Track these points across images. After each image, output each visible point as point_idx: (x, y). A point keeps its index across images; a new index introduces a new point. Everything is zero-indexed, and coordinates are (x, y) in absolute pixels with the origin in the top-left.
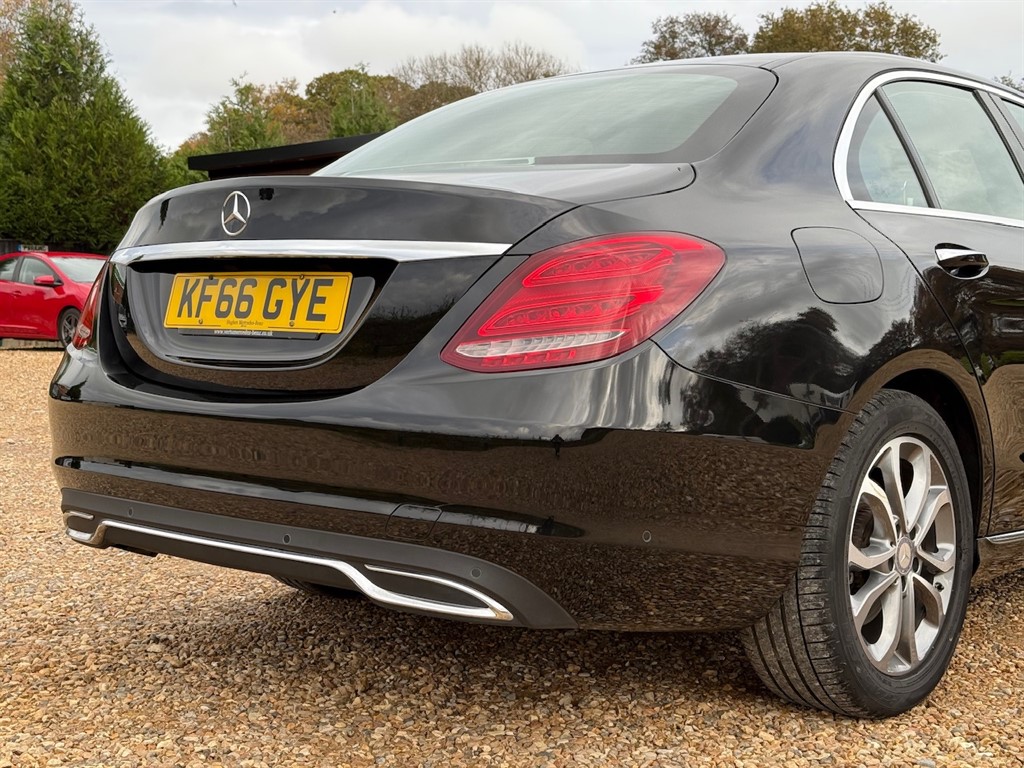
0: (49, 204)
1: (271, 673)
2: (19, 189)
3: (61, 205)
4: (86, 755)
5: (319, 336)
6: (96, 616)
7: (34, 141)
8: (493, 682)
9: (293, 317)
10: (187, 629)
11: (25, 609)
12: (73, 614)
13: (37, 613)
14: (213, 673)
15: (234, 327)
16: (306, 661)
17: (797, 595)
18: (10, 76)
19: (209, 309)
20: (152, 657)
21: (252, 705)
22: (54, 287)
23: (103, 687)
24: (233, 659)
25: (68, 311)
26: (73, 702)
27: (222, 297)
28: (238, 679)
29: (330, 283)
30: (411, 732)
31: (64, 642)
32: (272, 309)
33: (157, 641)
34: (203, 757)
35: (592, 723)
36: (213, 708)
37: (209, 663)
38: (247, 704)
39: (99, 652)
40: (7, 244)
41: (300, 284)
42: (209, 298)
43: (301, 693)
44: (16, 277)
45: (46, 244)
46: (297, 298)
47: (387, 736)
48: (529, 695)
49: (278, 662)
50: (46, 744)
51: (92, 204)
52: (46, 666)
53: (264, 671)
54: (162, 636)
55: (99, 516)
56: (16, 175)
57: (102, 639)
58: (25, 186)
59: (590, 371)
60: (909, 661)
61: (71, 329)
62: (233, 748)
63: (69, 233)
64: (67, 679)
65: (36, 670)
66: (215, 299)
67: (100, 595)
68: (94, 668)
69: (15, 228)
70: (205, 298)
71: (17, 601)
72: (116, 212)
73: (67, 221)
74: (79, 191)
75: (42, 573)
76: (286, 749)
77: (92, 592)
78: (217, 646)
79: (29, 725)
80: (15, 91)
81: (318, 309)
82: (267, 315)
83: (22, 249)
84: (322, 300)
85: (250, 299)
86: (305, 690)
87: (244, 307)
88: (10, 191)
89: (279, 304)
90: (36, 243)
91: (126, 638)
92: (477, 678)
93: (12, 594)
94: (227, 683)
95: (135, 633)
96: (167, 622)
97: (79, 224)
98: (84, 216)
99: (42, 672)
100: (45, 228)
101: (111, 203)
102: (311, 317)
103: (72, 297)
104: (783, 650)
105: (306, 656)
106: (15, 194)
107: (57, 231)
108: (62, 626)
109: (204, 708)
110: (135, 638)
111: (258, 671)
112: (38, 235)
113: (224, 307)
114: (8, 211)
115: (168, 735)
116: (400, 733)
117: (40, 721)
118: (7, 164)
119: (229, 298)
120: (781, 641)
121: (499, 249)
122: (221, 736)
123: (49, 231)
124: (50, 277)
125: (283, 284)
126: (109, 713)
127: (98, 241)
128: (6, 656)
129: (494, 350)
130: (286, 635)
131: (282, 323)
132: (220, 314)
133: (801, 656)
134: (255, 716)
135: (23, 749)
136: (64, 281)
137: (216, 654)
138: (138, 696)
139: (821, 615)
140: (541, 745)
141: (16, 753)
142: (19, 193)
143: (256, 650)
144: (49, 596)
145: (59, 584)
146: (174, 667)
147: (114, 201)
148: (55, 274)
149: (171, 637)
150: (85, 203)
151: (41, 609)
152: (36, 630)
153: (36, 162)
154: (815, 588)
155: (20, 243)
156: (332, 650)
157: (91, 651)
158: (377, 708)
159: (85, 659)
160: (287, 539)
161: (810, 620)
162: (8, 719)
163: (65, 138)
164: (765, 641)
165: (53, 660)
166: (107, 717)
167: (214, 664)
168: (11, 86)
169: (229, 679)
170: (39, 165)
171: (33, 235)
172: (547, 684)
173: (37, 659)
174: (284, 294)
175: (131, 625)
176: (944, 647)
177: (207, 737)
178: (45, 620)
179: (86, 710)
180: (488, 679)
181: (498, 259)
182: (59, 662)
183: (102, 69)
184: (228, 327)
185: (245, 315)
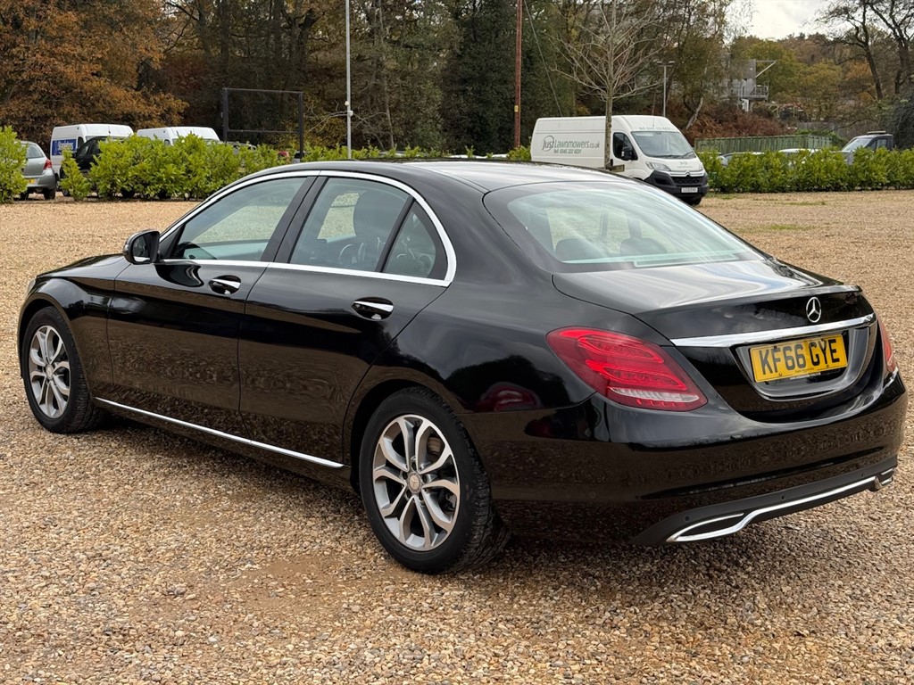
9: (826, 362)
15: (800, 374)
19: (781, 366)
27: (787, 358)
32: (816, 360)
41: (822, 343)
42: (779, 360)
46: (824, 351)
66: (783, 360)
70: (776, 360)
81: (835, 356)
82: (814, 364)
84: (834, 351)
85: (803, 356)
87: (801, 361)
89: (817, 356)
102: (834, 360)
113: (790, 363)
119: (791, 358)
125: (814, 345)
131: (822, 367)
132: (789, 368)
174: (817, 351)
184: (797, 374)
185: (804, 365)
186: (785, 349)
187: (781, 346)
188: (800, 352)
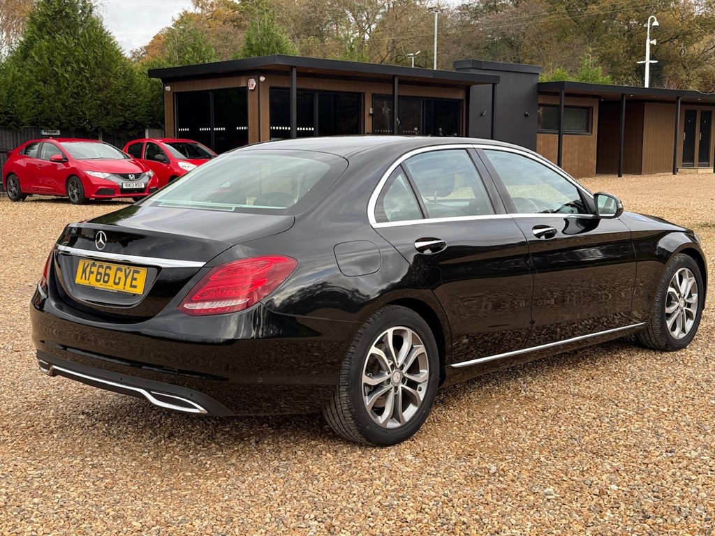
0: (58, 104)
1: (130, 429)
2: (40, 94)
3: (67, 104)
4: (44, 466)
5: (135, 295)
6: (59, 400)
7: (48, 61)
8: (227, 432)
9: (125, 285)
10: (99, 407)
11: (27, 396)
12: (49, 399)
13: (32, 398)
14: (104, 430)
15: (102, 287)
16: (148, 423)
17: (340, 398)
18: (31, 18)
19: (93, 277)
20: (80, 421)
21: (117, 444)
22: (63, 162)
23: (55, 436)
24: (116, 422)
25: (71, 179)
26: (42, 443)
27: (99, 273)
28: (115, 432)
29: (138, 272)
30: (180, 456)
31: (42, 414)
32: (117, 281)
33: (83, 413)
34: (91, 467)
35: (260, 451)
36: (100, 446)
37: (104, 424)
38: (115, 444)
39: (57, 419)
40: (33, 130)
41: (128, 271)
42: (93, 273)
43: (140, 438)
44: (38, 156)
45: (58, 129)
46: (126, 277)
47: (170, 458)
48: (240, 438)
49: (134, 424)
50: (28, 461)
51: (86, 103)
52: (33, 426)
53: (127, 428)
54: (87, 411)
55: (51, 364)
56: (38, 85)
57: (60, 412)
58: (43, 92)
59: (236, 315)
60: (400, 422)
61: (74, 189)
62: (103, 463)
63: (72, 122)
64: (41, 432)
65: (28, 428)
66: (95, 273)
67: (63, 388)
68: (54, 427)
69: (38, 119)
70: (91, 272)
71: (23, 392)
72: (103, 108)
73: (71, 115)
74: (77, 94)
75: (37, 375)
76: (126, 463)
77: (59, 387)
78: (110, 416)
79: (23, 453)
80: (35, 28)
81: (134, 283)
82: (115, 283)
83: (44, 133)
84: (136, 279)
85: (108, 275)
86: (143, 437)
87: (106, 278)
88: (34, 96)
89: (120, 278)
90: (53, 129)
91: (70, 412)
92: (221, 430)
93: (21, 388)
94: (110, 434)
95: (75, 409)
96: (91, 403)
97: (79, 116)
98: (81, 111)
99: (31, 429)
100: (58, 119)
101: (98, 102)
102: (132, 286)
103: (74, 169)
104: (338, 421)
105: (149, 420)
106: (38, 97)
107: (65, 121)
108: (42, 405)
109: (96, 445)
110: (75, 412)
111: (125, 428)
112: (53, 123)
113: (99, 277)
114: (33, 109)
115: (79, 458)
116: (176, 456)
117: (27, 451)
118: (32, 78)
119: (100, 274)
120: (336, 416)
121: (201, 264)
122: (100, 458)
123: (60, 121)
124: (59, 156)
125: (121, 270)
126: (57, 448)
127: (91, 126)
128: (16, 421)
129: (198, 306)
130: (143, 410)
131: (120, 288)
132: (97, 281)
133: (344, 422)
134: (117, 449)
135: (19, 464)
136: (68, 158)
137: (109, 420)
138: (70, 440)
139: (348, 406)
140: (233, 461)
141: (15, 465)
142: (40, 97)
143: (128, 418)
144: (38, 389)
145: (44, 382)
146: (88, 426)
147: (101, 101)
148: (63, 154)
149: (90, 411)
150: (82, 102)
151: (34, 396)
152: (30, 407)
153: (49, 76)
154: (346, 395)
155: (42, 129)
156: (161, 417)
157: (54, 418)
158: (170, 445)
159: (50, 422)
160: (121, 379)
161: (345, 408)
162: (14, 451)
163: (67, 59)
164: (330, 415)
165: (36, 423)
166: (55, 449)
167: (106, 425)
168: (33, 25)
169: (111, 432)
170: (52, 78)
171: (50, 123)
172: (252, 433)
173: (29, 423)
174: (121, 275)
175: (74, 405)
176: (420, 415)
177: (94, 459)
178: (35, 402)
179: (47, 446)
180: (225, 431)
181: (200, 268)
182: (39, 424)
183: (91, 11)
184: (100, 286)
185: (107, 282)
186: (100, 266)
187: (98, 263)
188: (108, 271)
